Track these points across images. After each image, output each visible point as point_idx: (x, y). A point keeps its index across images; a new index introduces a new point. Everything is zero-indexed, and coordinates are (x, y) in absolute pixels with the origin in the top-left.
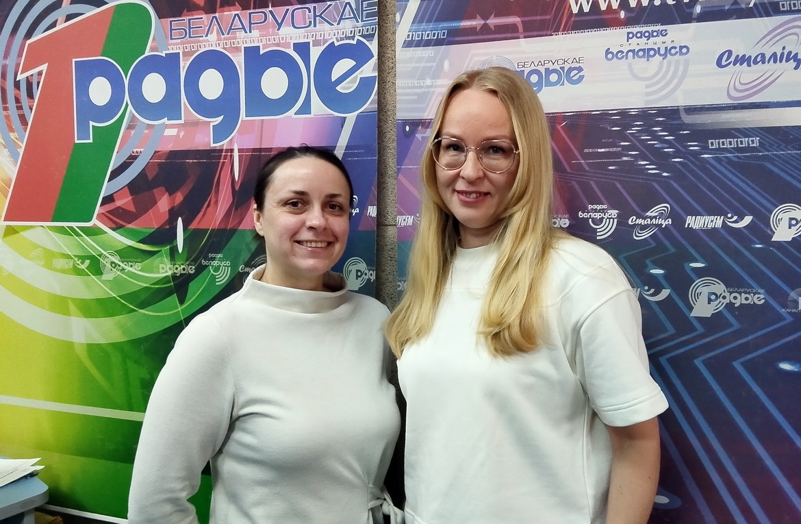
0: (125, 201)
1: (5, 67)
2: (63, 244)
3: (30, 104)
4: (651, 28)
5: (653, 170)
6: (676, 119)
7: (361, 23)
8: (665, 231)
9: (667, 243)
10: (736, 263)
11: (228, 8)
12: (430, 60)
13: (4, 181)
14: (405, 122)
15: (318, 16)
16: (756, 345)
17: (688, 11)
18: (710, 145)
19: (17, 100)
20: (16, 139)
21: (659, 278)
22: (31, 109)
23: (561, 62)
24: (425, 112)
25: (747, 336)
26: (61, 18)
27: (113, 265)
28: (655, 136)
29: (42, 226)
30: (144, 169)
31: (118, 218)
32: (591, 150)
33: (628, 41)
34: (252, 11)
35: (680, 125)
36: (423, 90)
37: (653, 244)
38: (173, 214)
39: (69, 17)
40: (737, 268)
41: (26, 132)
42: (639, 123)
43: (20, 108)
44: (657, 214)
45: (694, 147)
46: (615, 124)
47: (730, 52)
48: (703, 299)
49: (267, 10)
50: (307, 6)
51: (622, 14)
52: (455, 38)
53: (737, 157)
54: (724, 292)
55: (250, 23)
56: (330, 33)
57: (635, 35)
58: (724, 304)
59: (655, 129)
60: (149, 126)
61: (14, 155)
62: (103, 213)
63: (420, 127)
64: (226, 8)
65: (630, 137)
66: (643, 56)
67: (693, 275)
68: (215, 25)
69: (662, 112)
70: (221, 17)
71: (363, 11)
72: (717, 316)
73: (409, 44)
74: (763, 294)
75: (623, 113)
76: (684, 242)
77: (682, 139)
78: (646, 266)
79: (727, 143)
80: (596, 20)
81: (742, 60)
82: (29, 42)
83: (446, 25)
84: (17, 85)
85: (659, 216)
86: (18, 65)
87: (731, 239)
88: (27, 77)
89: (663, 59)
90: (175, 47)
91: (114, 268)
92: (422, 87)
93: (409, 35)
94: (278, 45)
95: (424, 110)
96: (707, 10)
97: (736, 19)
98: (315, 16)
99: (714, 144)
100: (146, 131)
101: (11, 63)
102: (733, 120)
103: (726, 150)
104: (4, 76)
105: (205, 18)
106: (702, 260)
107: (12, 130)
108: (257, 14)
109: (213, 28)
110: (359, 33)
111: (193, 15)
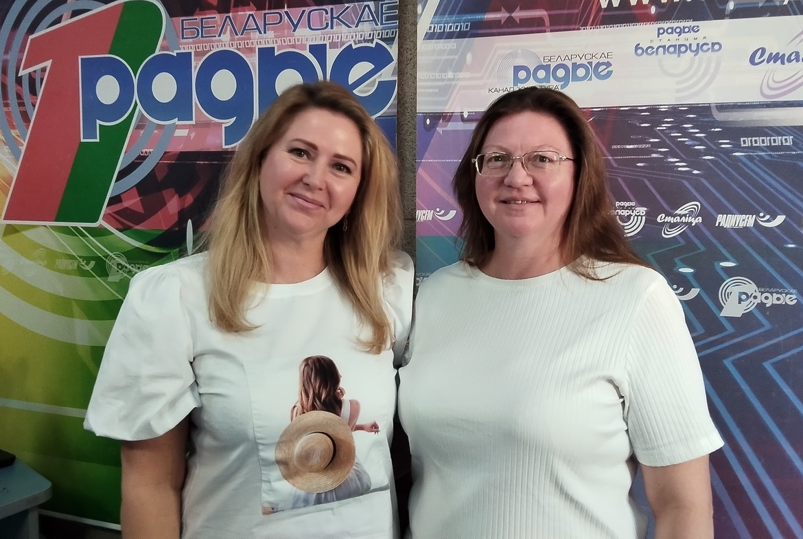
0: (133, 202)
1: (5, 63)
2: (66, 244)
3: (33, 101)
4: (682, 24)
5: (682, 167)
6: (707, 116)
7: (380, 26)
8: (695, 229)
9: (696, 241)
10: (768, 262)
11: (243, 8)
12: (452, 52)
13: (4, 179)
14: (426, 115)
15: (335, 18)
16: (787, 346)
17: (721, 7)
18: (742, 143)
19: (19, 97)
20: (18, 136)
21: (689, 278)
22: (34, 106)
23: (589, 57)
24: (446, 105)
25: (778, 336)
26: (66, 14)
27: (120, 267)
28: (685, 133)
29: (45, 226)
30: (153, 170)
31: (125, 220)
32: (619, 147)
33: (658, 37)
34: (267, 11)
35: (712, 122)
36: (444, 83)
37: (682, 242)
38: (183, 216)
39: (75, 13)
40: (768, 268)
41: (28, 129)
42: (669, 120)
43: (22, 104)
44: (687, 212)
45: (725, 144)
46: (644, 120)
47: (763, 50)
48: (734, 298)
49: (282, 11)
50: (324, 7)
51: (653, 10)
52: (479, 30)
53: (770, 155)
54: (756, 291)
55: (265, 24)
56: (347, 36)
57: (665, 31)
58: (755, 305)
59: (685, 126)
60: (159, 126)
61: (15, 153)
62: (109, 214)
63: (441, 121)
64: (240, 9)
65: (660, 133)
66: (674, 52)
67: (722, 274)
68: (228, 25)
69: (693, 108)
70: (235, 18)
71: (382, 14)
72: (748, 316)
73: (430, 36)
74: (796, 294)
75: (653, 110)
76: (715, 241)
77: (714, 137)
78: (675, 265)
79: (760, 141)
80: (625, 15)
81: (775, 58)
82: (31, 37)
83: (469, 17)
84: (19, 81)
85: (688, 213)
86: (20, 61)
87: (763, 239)
88: (30, 73)
89: (695, 55)
90: (186, 46)
91: (120, 269)
92: (443, 80)
93: (431, 27)
94: (293, 46)
95: (446, 103)
96: (740, 6)
97: (770, 16)
98: (332, 18)
99: (746, 142)
100: (156, 132)
101: (12, 57)
102: (766, 118)
103: (759, 148)
104: (5, 72)
105: (218, 17)
106: (734, 260)
107: (13, 127)
108: (272, 15)
109: (226, 29)
110: (378, 36)
111: (205, 14)
